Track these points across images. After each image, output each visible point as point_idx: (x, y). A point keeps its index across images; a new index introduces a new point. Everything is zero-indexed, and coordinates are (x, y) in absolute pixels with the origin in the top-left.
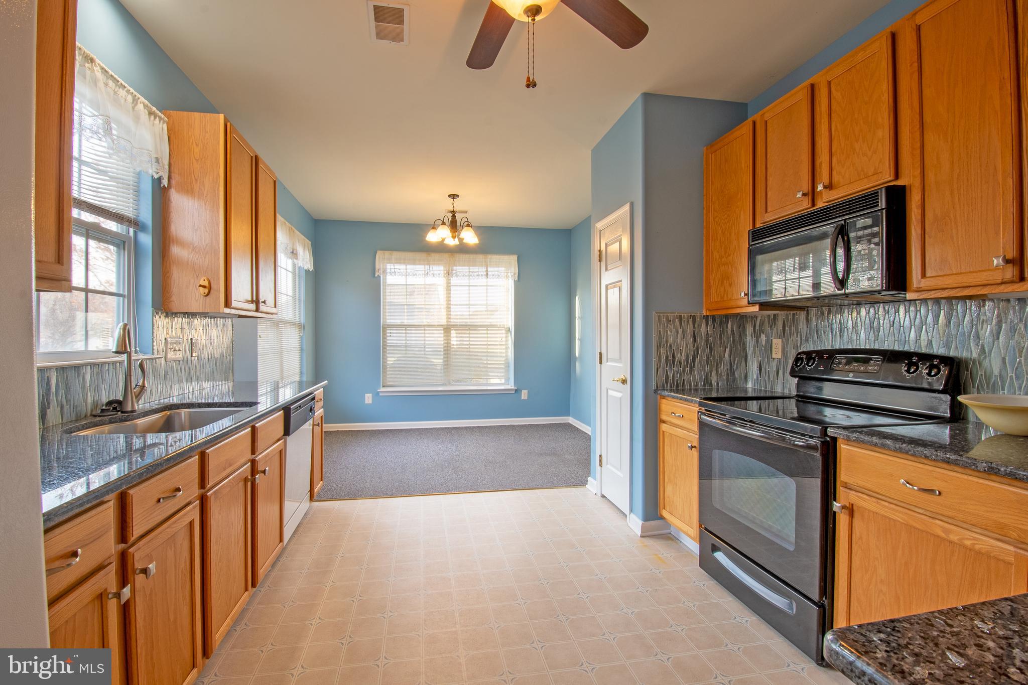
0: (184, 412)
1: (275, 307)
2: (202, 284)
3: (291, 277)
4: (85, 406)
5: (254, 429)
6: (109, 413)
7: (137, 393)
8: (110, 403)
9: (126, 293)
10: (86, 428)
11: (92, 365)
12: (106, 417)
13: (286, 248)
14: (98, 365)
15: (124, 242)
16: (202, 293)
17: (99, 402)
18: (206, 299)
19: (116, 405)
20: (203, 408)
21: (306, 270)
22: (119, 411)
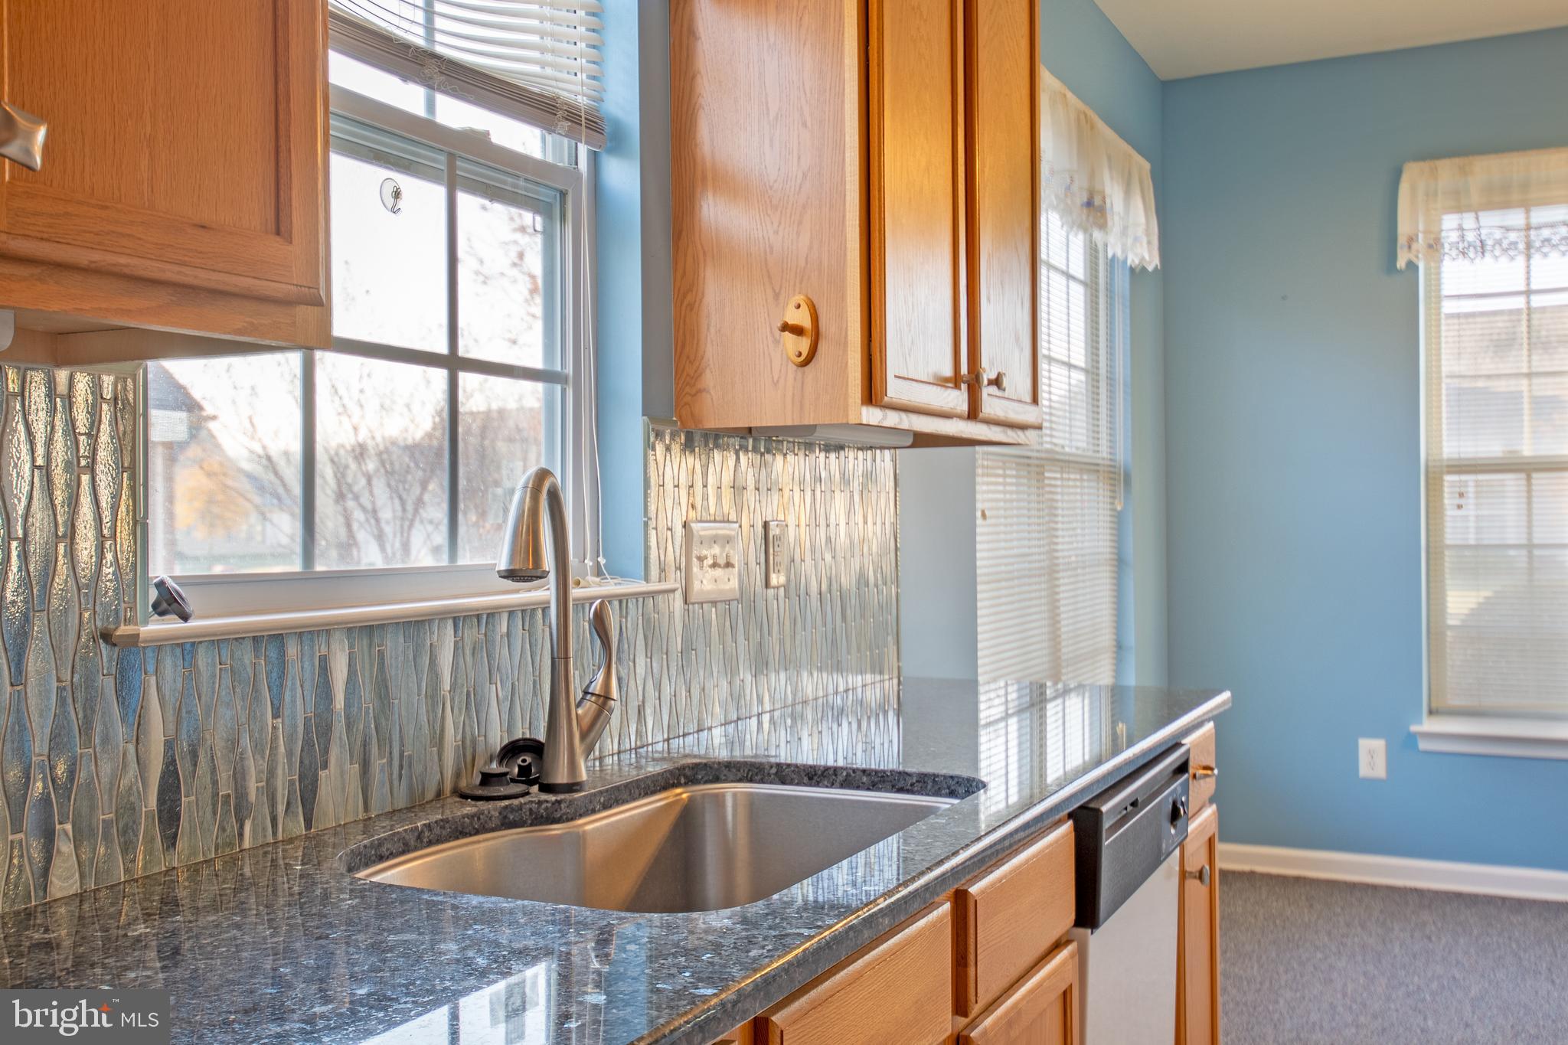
0: (732, 791)
1: (1035, 400)
2: (790, 322)
3: (1082, 298)
4: (436, 758)
5: (961, 900)
6: (503, 790)
7: (586, 722)
8: (512, 750)
9: (570, 370)
10: (430, 843)
11: (459, 619)
12: (491, 805)
13: (1068, 188)
14: (478, 617)
15: (563, 195)
16: (792, 354)
17: (481, 747)
18: (804, 373)
19: (529, 760)
20: (791, 783)
21: (1132, 270)
22: (531, 783)
